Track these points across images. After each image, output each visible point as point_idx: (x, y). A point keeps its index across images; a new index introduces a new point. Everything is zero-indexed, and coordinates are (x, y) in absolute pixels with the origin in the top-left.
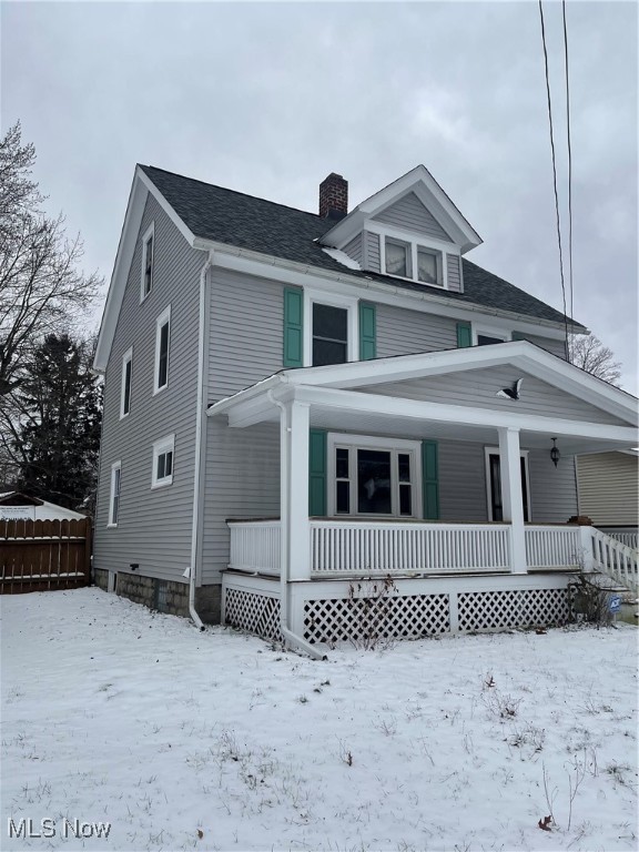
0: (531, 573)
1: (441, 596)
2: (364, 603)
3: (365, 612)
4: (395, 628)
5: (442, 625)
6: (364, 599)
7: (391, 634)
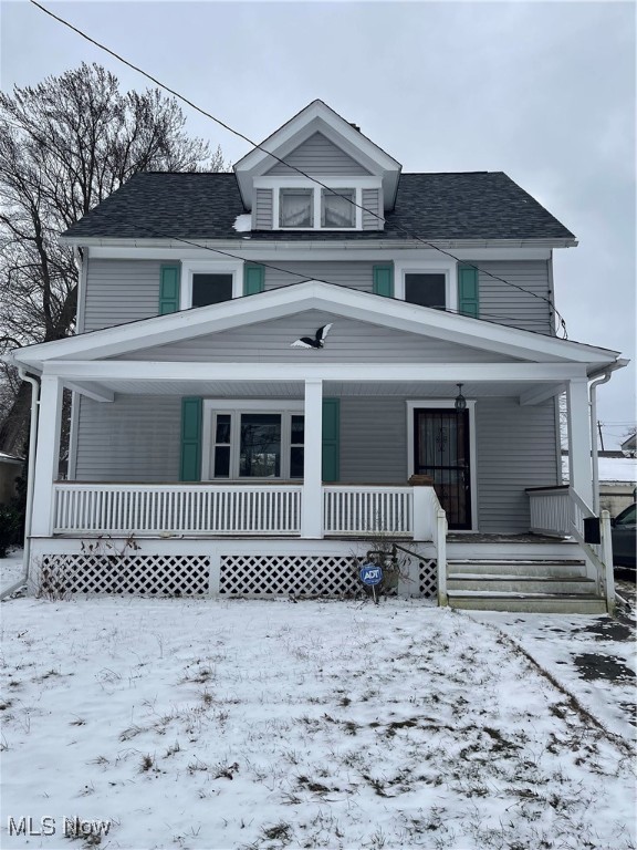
0: (327, 538)
1: (201, 558)
2: (107, 559)
3: (109, 568)
4: (143, 586)
5: (200, 586)
6: (109, 557)
7: (137, 590)
